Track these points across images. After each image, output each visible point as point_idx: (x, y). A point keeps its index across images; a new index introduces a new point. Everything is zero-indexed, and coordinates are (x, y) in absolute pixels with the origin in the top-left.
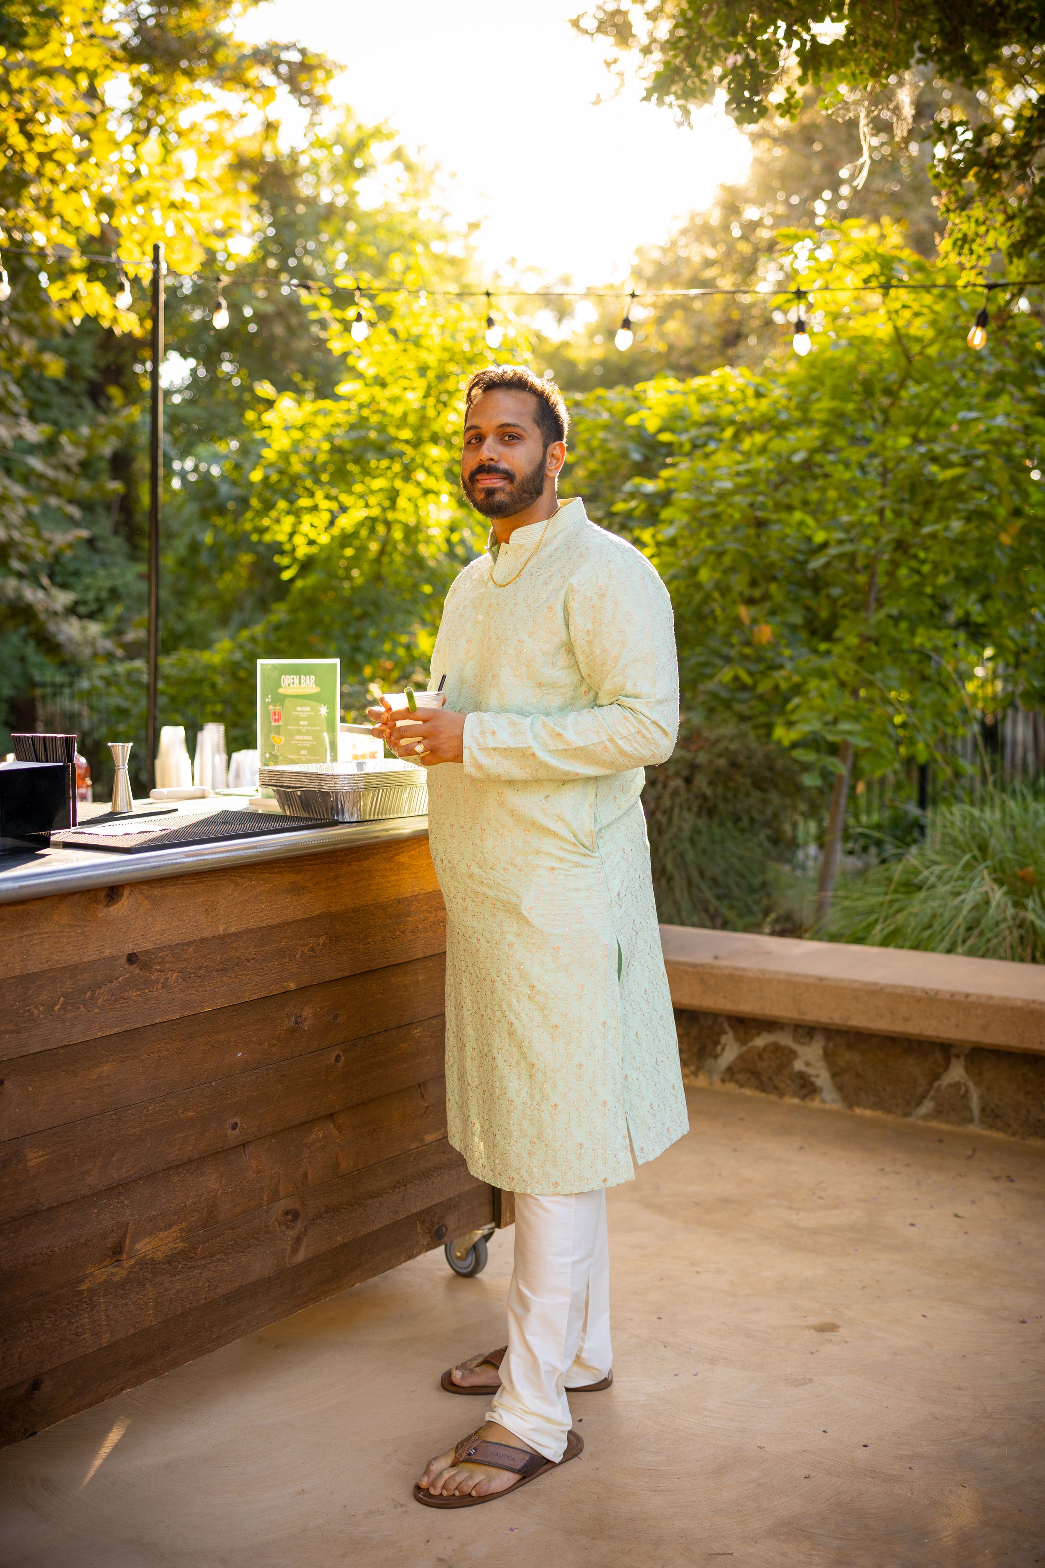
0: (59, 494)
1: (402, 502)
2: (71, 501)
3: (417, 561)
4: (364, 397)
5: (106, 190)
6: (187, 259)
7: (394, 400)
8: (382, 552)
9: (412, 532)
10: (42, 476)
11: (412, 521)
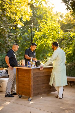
0: (13, 40)
1: (48, 41)
2: (14, 41)
3: (49, 47)
4: (44, 31)
5: (22, 14)
6: (29, 19)
7: (47, 32)
8: (45, 46)
9: (48, 44)
10: (12, 38)
11: (48, 43)
